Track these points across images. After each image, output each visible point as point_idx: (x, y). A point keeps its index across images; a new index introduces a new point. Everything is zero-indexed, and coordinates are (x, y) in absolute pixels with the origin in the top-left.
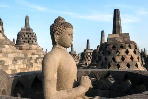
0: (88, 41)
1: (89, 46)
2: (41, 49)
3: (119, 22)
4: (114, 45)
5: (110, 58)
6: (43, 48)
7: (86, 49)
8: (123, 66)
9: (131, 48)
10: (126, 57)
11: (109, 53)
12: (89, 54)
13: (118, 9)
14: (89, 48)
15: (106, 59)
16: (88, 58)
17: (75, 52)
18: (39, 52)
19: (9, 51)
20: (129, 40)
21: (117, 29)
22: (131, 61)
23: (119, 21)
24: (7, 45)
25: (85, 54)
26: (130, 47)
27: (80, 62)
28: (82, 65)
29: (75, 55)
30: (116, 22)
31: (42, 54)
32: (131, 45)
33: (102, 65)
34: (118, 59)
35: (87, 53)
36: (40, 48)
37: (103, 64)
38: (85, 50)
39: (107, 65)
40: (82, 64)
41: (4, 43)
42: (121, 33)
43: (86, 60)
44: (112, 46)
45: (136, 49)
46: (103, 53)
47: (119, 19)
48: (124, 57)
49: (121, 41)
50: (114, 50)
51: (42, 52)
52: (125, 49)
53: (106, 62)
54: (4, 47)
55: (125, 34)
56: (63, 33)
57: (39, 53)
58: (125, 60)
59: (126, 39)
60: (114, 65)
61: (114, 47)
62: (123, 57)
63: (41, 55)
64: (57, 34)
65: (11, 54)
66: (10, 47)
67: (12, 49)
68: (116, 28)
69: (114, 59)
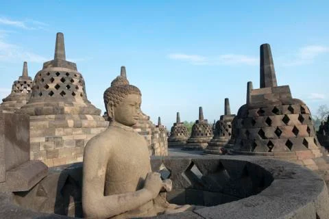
0: (226, 100)
1: (229, 109)
2: (147, 118)
3: (270, 67)
4: (261, 108)
5: (255, 132)
6: (149, 117)
7: (223, 114)
8: (278, 145)
9: (292, 113)
10: (284, 129)
11: (254, 122)
12: (229, 123)
13: (266, 45)
14: (229, 112)
15: (248, 133)
16: (227, 130)
17: (206, 120)
18: (143, 123)
19: (92, 124)
20: (290, 98)
21: (268, 79)
22: (295, 136)
23: (269, 64)
24: (91, 114)
25: (222, 124)
26: (291, 110)
27: (214, 138)
28: (218, 143)
29: (207, 125)
30: (266, 67)
31: (147, 126)
32: (292, 106)
33: (242, 144)
34: (270, 133)
35: (226, 122)
36: (144, 117)
37: (244, 142)
38: (222, 117)
39: (250, 145)
40: (217, 141)
41: (85, 112)
42: (274, 86)
43: (224, 135)
44: (258, 110)
45: (304, 113)
46: (243, 123)
47: (270, 62)
48: (280, 128)
49: (274, 100)
50: (262, 117)
51: (148, 123)
52: (282, 114)
53: (248, 139)
54: (86, 118)
55: (282, 87)
56: (120, 103)
57: (143, 126)
58: (282, 134)
59: (284, 96)
60: (263, 144)
61: (261, 112)
62: (278, 128)
63: (146, 128)
64: (111, 105)
65: (95, 129)
66: (94, 118)
67: (97, 121)
68: (266, 77)
69: (262, 133)
